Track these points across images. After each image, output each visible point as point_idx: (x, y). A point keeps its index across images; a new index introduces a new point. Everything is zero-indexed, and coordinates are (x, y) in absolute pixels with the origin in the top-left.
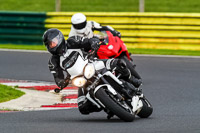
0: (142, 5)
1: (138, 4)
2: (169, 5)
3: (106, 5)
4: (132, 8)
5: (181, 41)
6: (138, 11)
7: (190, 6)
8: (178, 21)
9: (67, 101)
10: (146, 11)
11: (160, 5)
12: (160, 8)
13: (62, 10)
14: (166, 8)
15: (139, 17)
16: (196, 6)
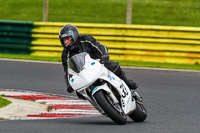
0: (129, 17)
1: (125, 16)
2: (156, 18)
4: (119, 19)
5: (167, 54)
6: (125, 23)
7: (177, 20)
8: (165, 35)
9: (53, 111)
10: (133, 23)
11: (148, 17)
12: (146, 21)
13: (49, 20)
14: (153, 21)
15: (126, 29)
16: (183, 20)
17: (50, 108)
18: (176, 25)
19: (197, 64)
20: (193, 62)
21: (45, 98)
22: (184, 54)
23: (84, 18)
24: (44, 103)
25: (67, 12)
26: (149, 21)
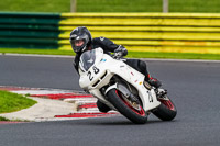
0: (165, 5)
1: (161, 4)
2: (195, 4)
3: (127, 5)
4: (154, 8)
5: (209, 44)
6: (161, 11)
8: (205, 23)
9: (84, 111)
10: (170, 11)
11: (186, 4)
12: (185, 8)
13: (78, 11)
14: (192, 8)
15: (162, 18)
17: (80, 107)
18: (218, 12)
21: (75, 96)
23: (116, 7)
24: (73, 102)
26: (187, 8)
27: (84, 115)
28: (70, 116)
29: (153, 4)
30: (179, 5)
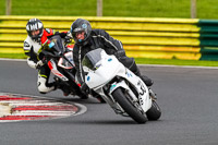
0: (100, 9)
1: (95, 8)
2: (129, 9)
3: (62, 8)
4: (90, 11)
5: (142, 48)
6: (95, 15)
7: (153, 10)
8: (139, 27)
9: (17, 113)
10: (104, 15)
11: (120, 8)
12: (118, 12)
13: (13, 14)
14: (126, 12)
15: (97, 22)
16: (159, 10)
17: (13, 110)
18: (151, 16)
19: (174, 58)
20: (170, 56)
21: (8, 99)
22: (159, 48)
23: (51, 11)
24: (7, 104)
25: (32, 4)
26: (122, 12)
27: (18, 117)
28: (4, 118)
29: (87, 8)
30: (113, 9)
